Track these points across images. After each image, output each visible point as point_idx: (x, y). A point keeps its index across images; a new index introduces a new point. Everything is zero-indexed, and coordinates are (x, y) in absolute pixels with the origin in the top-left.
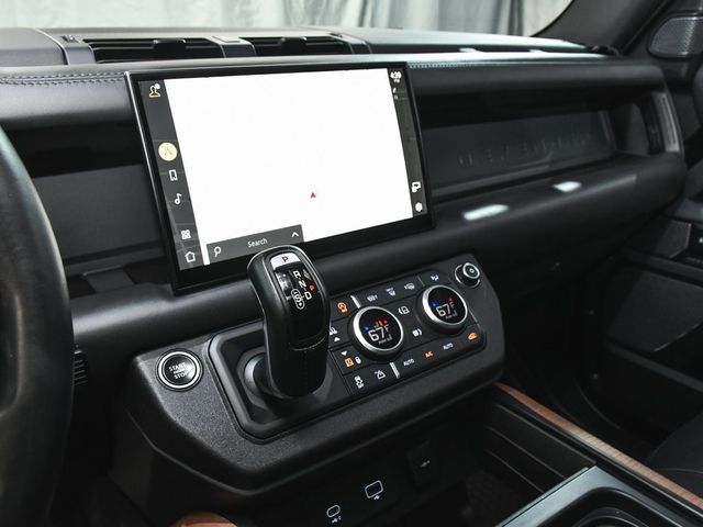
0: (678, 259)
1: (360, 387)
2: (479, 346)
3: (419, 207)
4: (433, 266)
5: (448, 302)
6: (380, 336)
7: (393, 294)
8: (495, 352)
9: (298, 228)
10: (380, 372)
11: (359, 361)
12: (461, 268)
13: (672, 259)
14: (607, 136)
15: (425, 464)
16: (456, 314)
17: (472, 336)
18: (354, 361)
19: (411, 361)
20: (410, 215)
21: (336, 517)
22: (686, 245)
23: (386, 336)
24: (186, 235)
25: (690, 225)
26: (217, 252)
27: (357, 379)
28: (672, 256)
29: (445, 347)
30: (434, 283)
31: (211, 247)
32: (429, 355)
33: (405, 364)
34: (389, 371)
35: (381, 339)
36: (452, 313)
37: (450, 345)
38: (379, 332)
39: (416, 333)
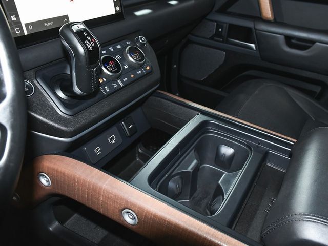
0: (212, 38)
1: (108, 91)
2: (150, 73)
3: (118, 8)
4: (127, 37)
5: (137, 53)
6: (112, 68)
7: (112, 50)
8: (157, 75)
9: (67, 17)
10: (114, 84)
11: (105, 80)
12: (138, 38)
13: (208, 39)
15: (130, 127)
17: (148, 68)
18: (103, 80)
19: (126, 79)
20: (114, 12)
21: (99, 152)
22: (214, 32)
23: (115, 69)
24: (14, 18)
25: (216, 23)
26: (30, 28)
27: (106, 87)
28: (208, 37)
29: (138, 73)
30: (128, 45)
31: (27, 25)
32: (133, 76)
33: (124, 80)
34: (118, 84)
35: (113, 70)
36: (139, 58)
37: (140, 72)
38: (111, 67)
39: (125, 67)
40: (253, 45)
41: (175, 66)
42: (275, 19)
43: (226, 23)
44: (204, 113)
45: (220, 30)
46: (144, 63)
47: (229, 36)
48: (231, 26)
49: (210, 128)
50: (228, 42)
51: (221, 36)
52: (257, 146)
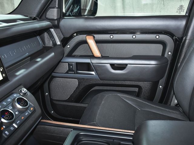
0: (67, 73)
1: (8, 134)
2: (34, 112)
3: (4, 75)
4: (13, 92)
5: (22, 101)
7: (5, 104)
10: (12, 128)
11: (4, 127)
12: (21, 90)
13: (65, 73)
14: (40, 42)
16: (26, 104)
17: (32, 109)
19: (19, 121)
20: (2, 78)
22: (68, 69)
23: (10, 117)
25: (67, 64)
27: (6, 132)
29: (26, 114)
32: (23, 118)
33: (18, 123)
34: (14, 127)
35: (8, 118)
36: (25, 104)
37: (27, 113)
38: (7, 116)
39: (17, 113)
40: (93, 73)
41: (47, 94)
42: (102, 56)
43: (74, 62)
44: (75, 128)
45: (71, 67)
46: (29, 106)
47: (77, 70)
48: (77, 64)
49: (81, 138)
50: (78, 73)
51: (72, 71)
52: (113, 141)
